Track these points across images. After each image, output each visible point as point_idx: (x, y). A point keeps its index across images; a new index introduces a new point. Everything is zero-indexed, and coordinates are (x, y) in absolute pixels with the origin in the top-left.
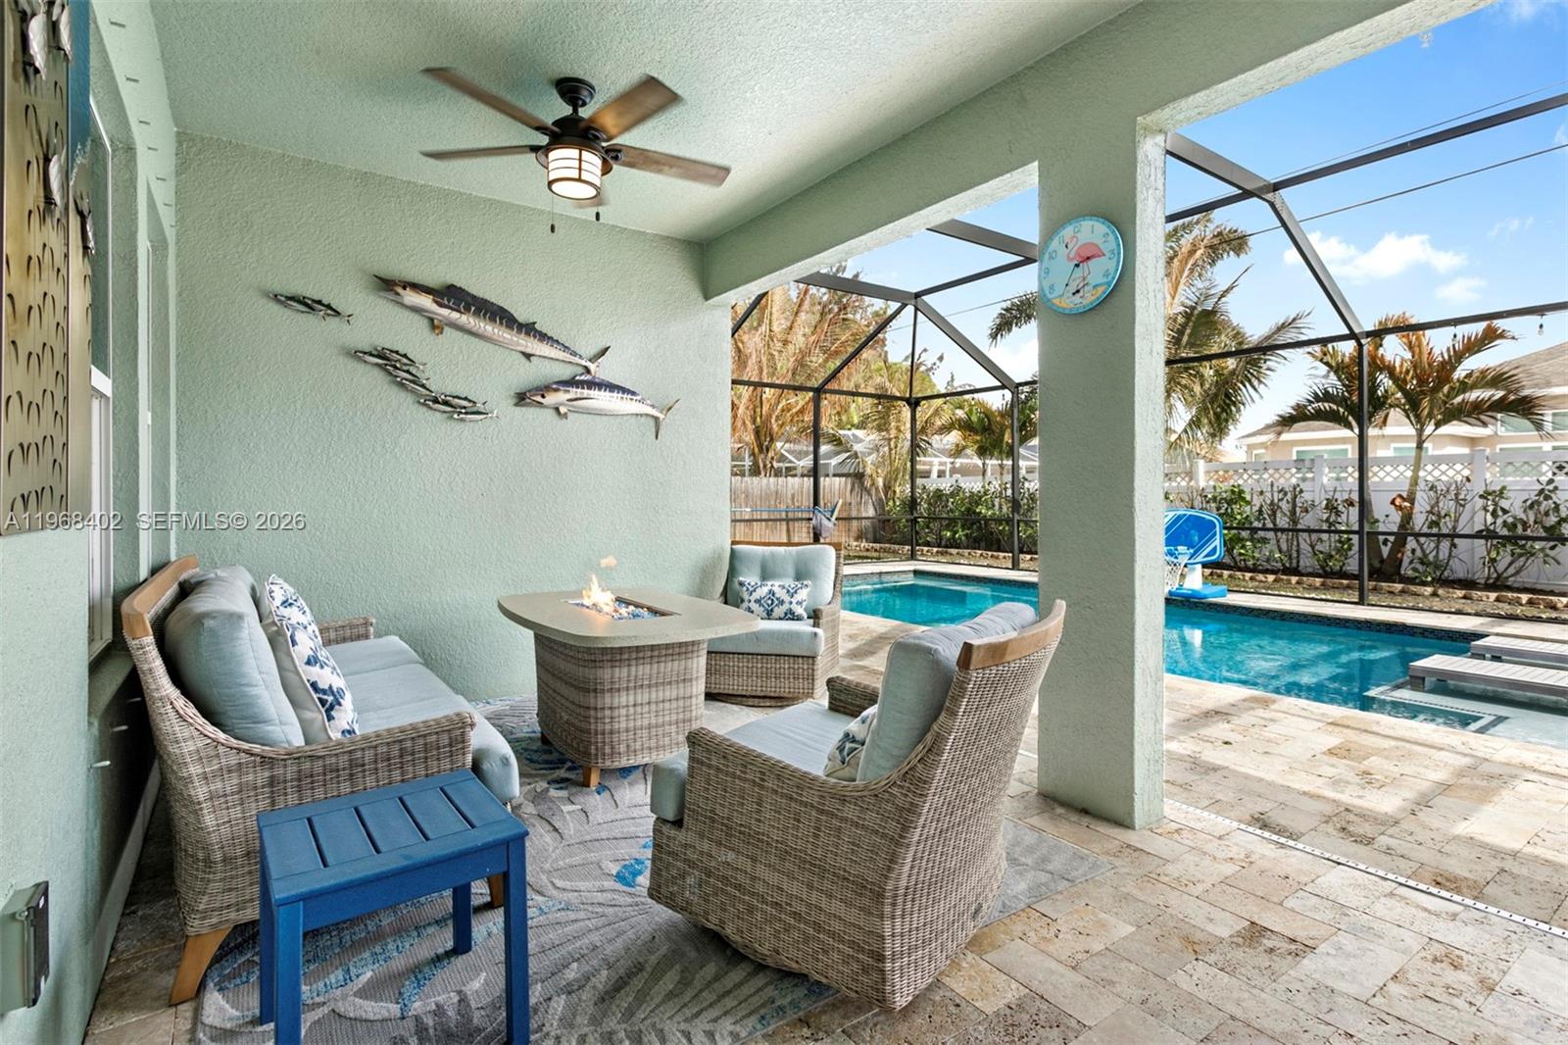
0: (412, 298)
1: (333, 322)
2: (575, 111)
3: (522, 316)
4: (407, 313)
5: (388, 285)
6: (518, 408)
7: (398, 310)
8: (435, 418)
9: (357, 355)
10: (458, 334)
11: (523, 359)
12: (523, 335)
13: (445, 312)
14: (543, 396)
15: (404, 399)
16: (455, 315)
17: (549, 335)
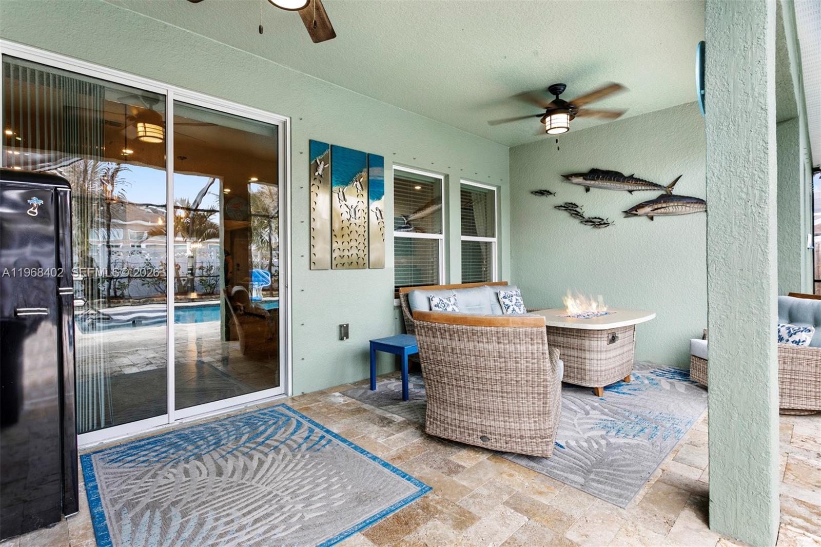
0: (575, 180)
1: (551, 197)
2: (557, 97)
3: (626, 173)
4: (576, 186)
5: (567, 177)
6: (627, 219)
7: (573, 186)
8: (588, 228)
9: (558, 207)
10: (596, 190)
11: (629, 194)
12: (625, 183)
13: (588, 182)
14: (637, 211)
15: (576, 222)
16: (593, 182)
17: (641, 178)
